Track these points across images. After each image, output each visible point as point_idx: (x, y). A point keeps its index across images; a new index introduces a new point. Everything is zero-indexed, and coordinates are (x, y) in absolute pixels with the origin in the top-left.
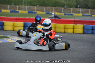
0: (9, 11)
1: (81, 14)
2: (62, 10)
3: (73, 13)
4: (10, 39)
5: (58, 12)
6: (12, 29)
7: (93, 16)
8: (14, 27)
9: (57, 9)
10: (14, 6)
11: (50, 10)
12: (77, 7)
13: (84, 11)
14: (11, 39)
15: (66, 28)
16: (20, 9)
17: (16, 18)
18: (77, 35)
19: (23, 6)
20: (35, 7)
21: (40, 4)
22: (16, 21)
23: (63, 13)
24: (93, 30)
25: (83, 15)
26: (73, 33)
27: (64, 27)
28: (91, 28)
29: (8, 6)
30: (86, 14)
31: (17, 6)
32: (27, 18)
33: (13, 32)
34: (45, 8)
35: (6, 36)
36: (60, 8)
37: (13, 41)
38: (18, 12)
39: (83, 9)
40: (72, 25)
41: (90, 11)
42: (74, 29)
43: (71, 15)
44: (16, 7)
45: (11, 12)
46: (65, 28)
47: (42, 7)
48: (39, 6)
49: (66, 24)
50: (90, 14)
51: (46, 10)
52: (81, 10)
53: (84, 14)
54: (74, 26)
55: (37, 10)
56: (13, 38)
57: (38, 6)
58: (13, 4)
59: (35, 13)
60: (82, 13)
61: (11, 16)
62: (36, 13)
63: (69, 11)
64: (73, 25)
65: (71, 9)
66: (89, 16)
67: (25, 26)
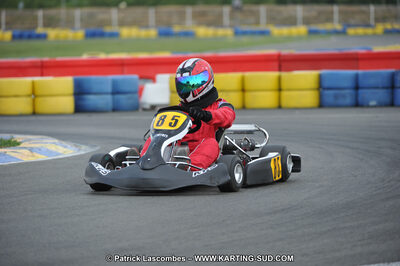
0: (8, 35)
1: (302, 30)
2: (220, 16)
3: (267, 23)
4: (25, 148)
5: (209, 24)
6: (28, 109)
7: (351, 31)
8: (37, 99)
9: (203, 14)
10: (28, 13)
13: (314, 13)
14: (31, 150)
15: (247, 87)
16: (50, 23)
17: (42, 62)
18: (297, 115)
19: (62, 12)
20: (114, 14)
22: (42, 75)
23: (231, 26)
24: (360, 91)
25: (311, 32)
26: (280, 107)
27: (240, 87)
28: (349, 83)
30: (320, 27)
31: (40, 13)
32: (85, 57)
33: (33, 118)
34: (151, 12)
35: (6, 137)
36: (214, 9)
37: (36, 155)
38: (44, 37)
39: (309, 7)
40: (274, 75)
41: (340, 12)
42: (284, 94)
43: (263, 33)
44: (35, 19)
45: (14, 37)
46: (243, 90)
47: (138, 11)
48: (130, 5)
49: (248, 74)
50: (338, 27)
51: (158, 22)
52: (299, 10)
53: (314, 27)
54: (279, 79)
55: (122, 24)
56: (37, 146)
58: (21, 5)
59: (113, 35)
60: (306, 21)
61: (19, 53)
63: (251, 20)
65: (258, 12)
66: (336, 32)
67: (80, 92)
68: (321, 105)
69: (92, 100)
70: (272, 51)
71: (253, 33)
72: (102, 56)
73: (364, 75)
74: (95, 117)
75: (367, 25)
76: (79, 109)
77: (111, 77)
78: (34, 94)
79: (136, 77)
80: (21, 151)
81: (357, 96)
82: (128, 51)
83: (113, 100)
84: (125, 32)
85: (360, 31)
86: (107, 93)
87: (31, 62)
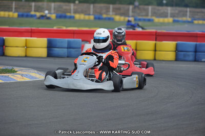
0: (16, 15)
1: (170, 20)
2: (128, 10)
3: (152, 16)
4: (19, 74)
5: (121, 15)
6: (23, 54)
7: (196, 22)
8: (28, 49)
9: (119, 9)
10: (27, 3)
11: (104, 11)
12: (161, 4)
13: (177, 12)
14: (22, 75)
15: (138, 49)
16: (38, 9)
17: (32, 29)
18: (163, 64)
19: (45, 4)
20: (72, 6)
22: (31, 37)
23: (132, 16)
24: (197, 53)
25: (174, 21)
26: (155, 59)
27: (135, 48)
28: (192, 49)
29: (12, 3)
30: (180, 19)
31: (33, 4)
32: (55, 28)
33: (25, 59)
34: (92, 6)
35: (9, 68)
36: (126, 7)
37: (25, 78)
39: (174, 8)
40: (152, 43)
41: (190, 12)
42: (157, 52)
43: (149, 20)
44: (31, 6)
45: (19, 16)
47: (85, 5)
48: (80, 2)
49: (139, 41)
50: (189, 19)
51: (95, 12)
52: (169, 10)
53: (176, 19)
54: (155, 44)
55: (76, 12)
56: (26, 73)
57: (77, 2)
59: (70, 17)
60: (173, 16)
61: (21, 24)
62: (73, 17)
63: (144, 14)
64: (154, 42)
65: (148, 9)
66: (189, 22)
67: (50, 46)
69: (56, 51)
72: (64, 28)
73: (200, 45)
74: (57, 60)
76: (49, 55)
77: (67, 39)
78: (26, 46)
79: (80, 40)
80: (18, 75)
81: (196, 56)
83: (68, 51)
84: (77, 16)
85: (201, 22)
86: (65, 48)
87: (26, 29)
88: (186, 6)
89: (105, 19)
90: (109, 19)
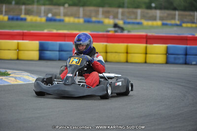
0: (6, 18)
1: (159, 23)
3: (141, 19)
4: (13, 77)
6: (15, 57)
7: (184, 25)
8: (20, 52)
10: (17, 7)
11: (93, 14)
12: (149, 7)
13: (165, 15)
14: (16, 78)
15: (129, 52)
16: (28, 13)
17: (23, 33)
18: (154, 67)
19: (35, 7)
20: (62, 9)
21: (71, 2)
22: (23, 40)
23: (122, 19)
24: (188, 56)
25: (163, 24)
26: (146, 62)
27: (126, 51)
28: (183, 52)
29: (2, 6)
30: (169, 22)
31: (23, 7)
32: (46, 31)
33: (17, 61)
34: (81, 9)
35: (3, 71)
36: (114, 10)
37: (18, 81)
38: (25, 19)
39: (163, 11)
40: (141, 46)
41: (179, 15)
42: (148, 55)
43: (138, 23)
44: (21, 10)
45: (9, 19)
46: (127, 53)
47: (75, 9)
48: (70, 5)
49: (130, 45)
50: (178, 22)
51: (85, 15)
52: (158, 13)
53: (165, 22)
54: (146, 47)
55: (66, 15)
56: (19, 76)
57: (66, 5)
58: (13, 2)
59: (61, 21)
60: (161, 19)
61: (11, 27)
62: (63, 21)
63: (133, 16)
64: (144, 45)
65: (137, 12)
66: (177, 25)
67: (42, 49)
68: (167, 62)
69: (48, 54)
70: (143, 33)
71: (133, 23)
72: (55, 31)
73: (190, 48)
74: (49, 63)
75: (193, 22)
76: (41, 58)
77: (58, 42)
78: (18, 49)
79: (72, 43)
80: (11, 78)
81: (186, 59)
82: (68, 30)
83: (59, 54)
84: (67, 19)
85: (189, 25)
86: (57, 51)
87: (17, 33)
88: (175, 9)
89: (95, 22)
90: (99, 22)
